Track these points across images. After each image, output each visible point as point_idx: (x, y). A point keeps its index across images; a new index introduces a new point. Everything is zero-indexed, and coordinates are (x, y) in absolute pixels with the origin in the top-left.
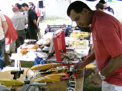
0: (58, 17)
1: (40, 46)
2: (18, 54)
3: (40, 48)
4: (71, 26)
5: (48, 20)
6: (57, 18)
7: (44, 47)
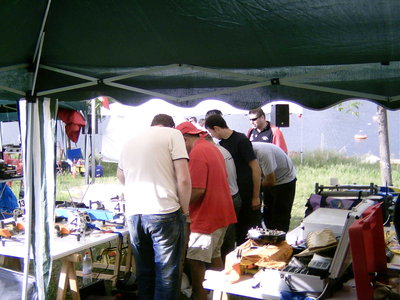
0: (336, 158)
1: (296, 251)
2: (228, 274)
3: (297, 258)
4: (391, 190)
5: (303, 165)
6: (334, 160)
7: (311, 257)
